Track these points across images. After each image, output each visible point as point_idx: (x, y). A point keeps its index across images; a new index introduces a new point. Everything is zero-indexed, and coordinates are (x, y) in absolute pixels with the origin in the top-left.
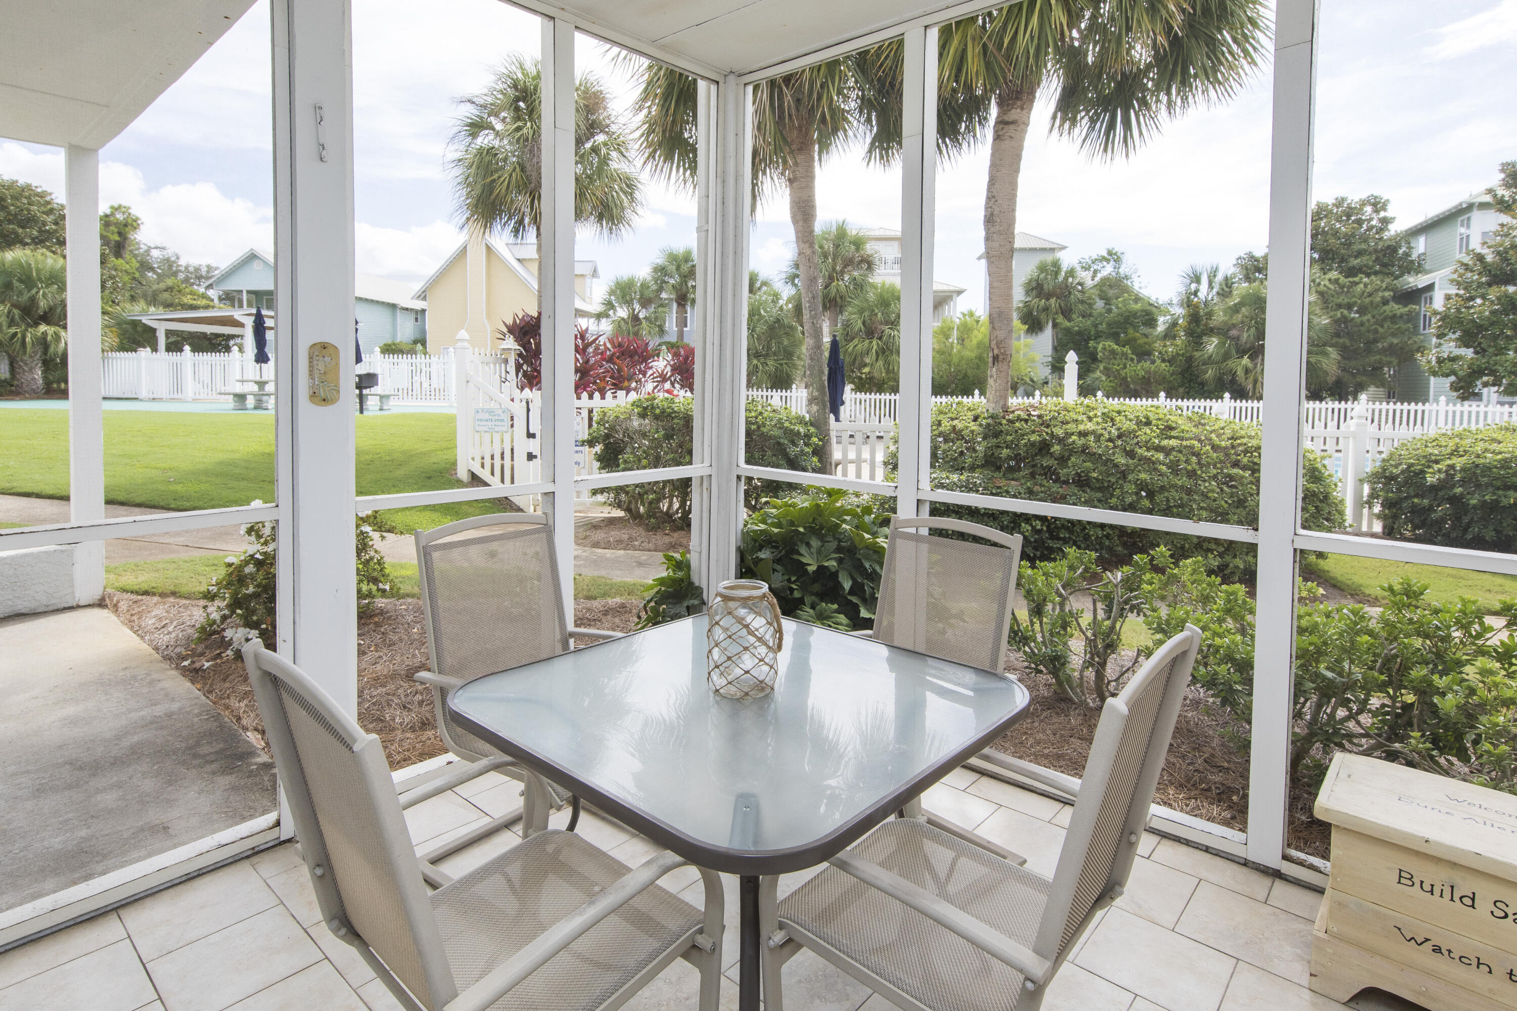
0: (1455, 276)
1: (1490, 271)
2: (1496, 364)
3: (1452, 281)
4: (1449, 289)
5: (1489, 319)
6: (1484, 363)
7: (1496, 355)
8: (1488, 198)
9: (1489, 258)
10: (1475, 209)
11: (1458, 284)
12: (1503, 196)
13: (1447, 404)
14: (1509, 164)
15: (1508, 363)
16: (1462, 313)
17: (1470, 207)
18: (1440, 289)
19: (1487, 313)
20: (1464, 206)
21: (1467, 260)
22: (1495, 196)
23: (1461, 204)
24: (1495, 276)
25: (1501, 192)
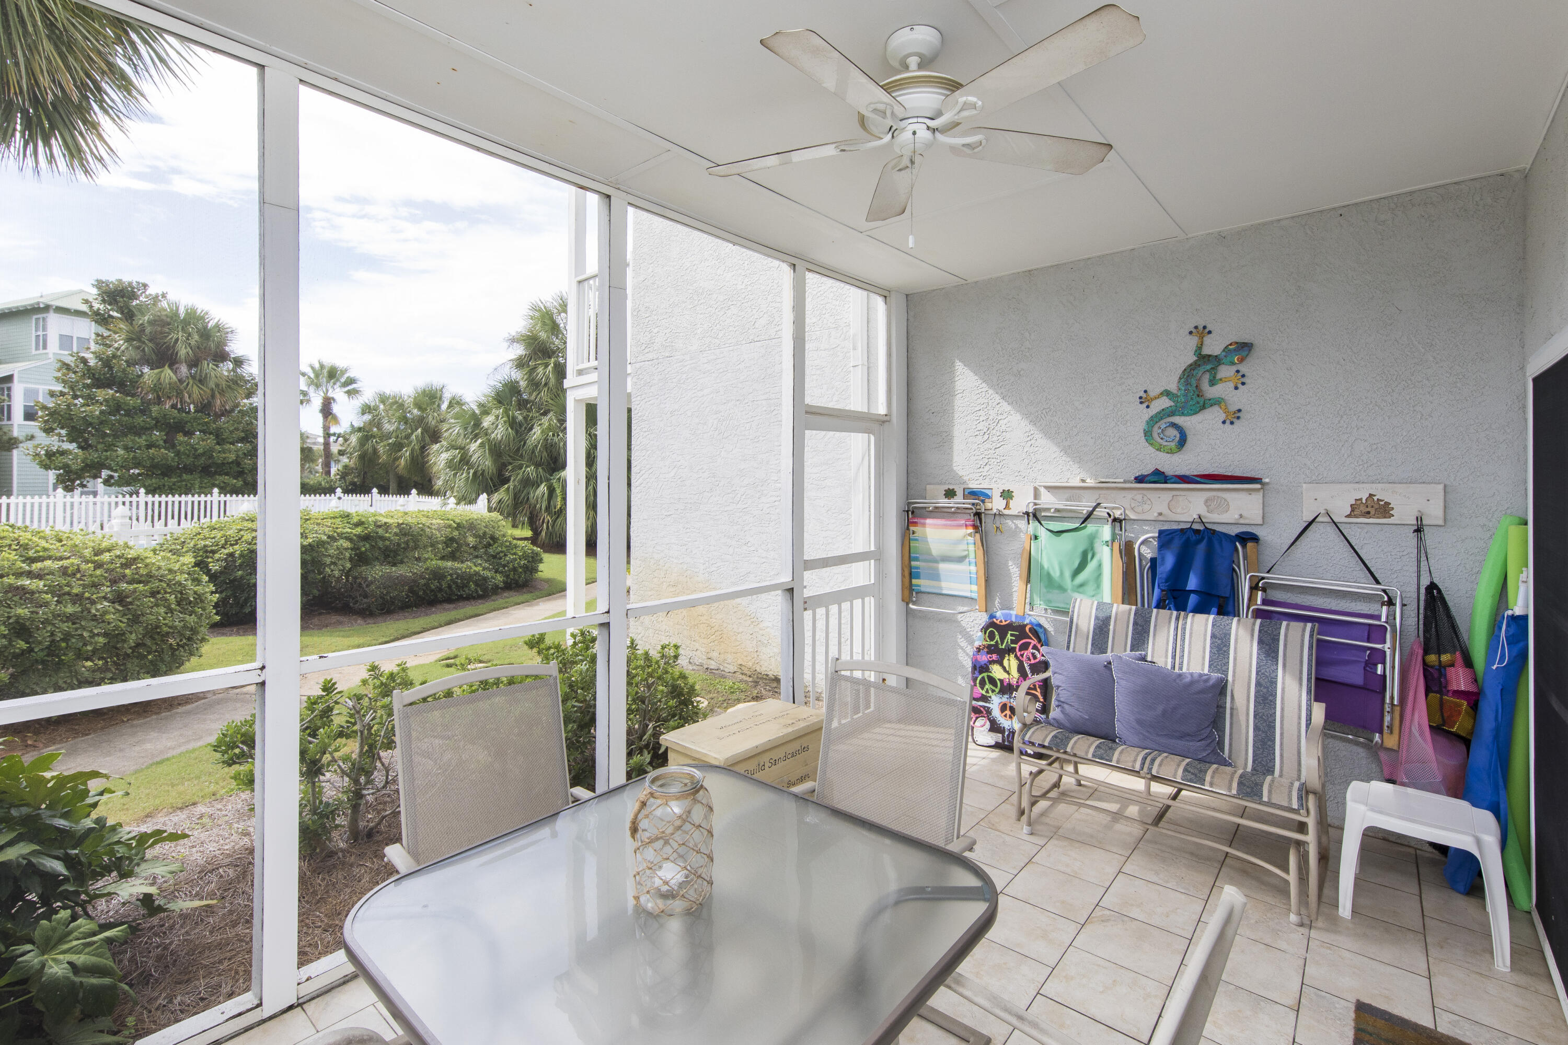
0: (59, 374)
1: (94, 375)
2: (107, 459)
3: (57, 379)
4: (51, 385)
5: (99, 418)
6: (96, 458)
7: (106, 451)
8: (84, 308)
9: (92, 362)
10: (51, 311)
11: (64, 382)
12: (99, 309)
13: (65, 497)
14: (103, 282)
15: (119, 458)
16: (71, 410)
17: (47, 308)
18: (20, 382)
19: (97, 413)
20: (42, 306)
21: (70, 360)
22: (91, 307)
23: (38, 303)
24: (98, 379)
25: (96, 306)
